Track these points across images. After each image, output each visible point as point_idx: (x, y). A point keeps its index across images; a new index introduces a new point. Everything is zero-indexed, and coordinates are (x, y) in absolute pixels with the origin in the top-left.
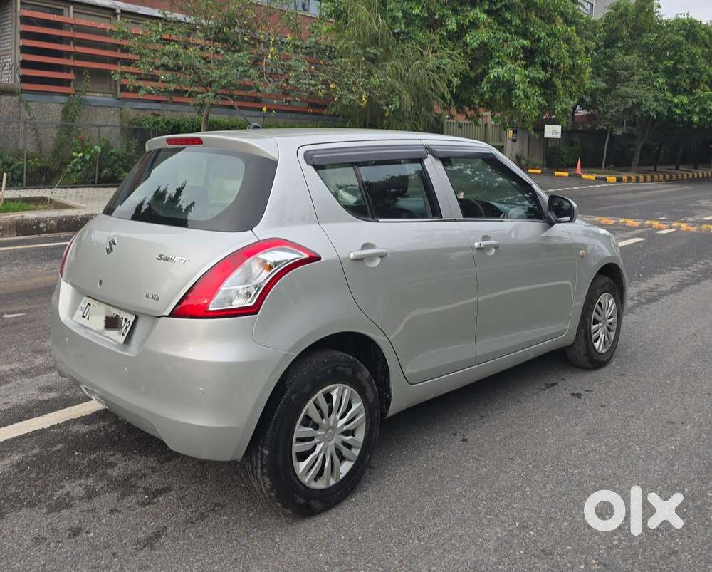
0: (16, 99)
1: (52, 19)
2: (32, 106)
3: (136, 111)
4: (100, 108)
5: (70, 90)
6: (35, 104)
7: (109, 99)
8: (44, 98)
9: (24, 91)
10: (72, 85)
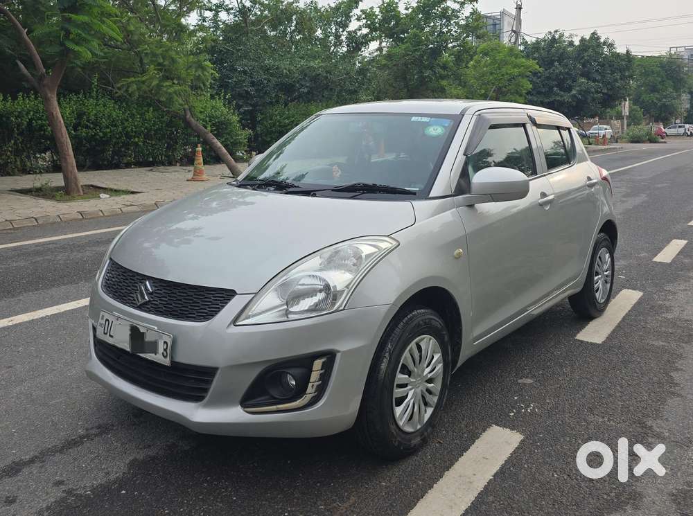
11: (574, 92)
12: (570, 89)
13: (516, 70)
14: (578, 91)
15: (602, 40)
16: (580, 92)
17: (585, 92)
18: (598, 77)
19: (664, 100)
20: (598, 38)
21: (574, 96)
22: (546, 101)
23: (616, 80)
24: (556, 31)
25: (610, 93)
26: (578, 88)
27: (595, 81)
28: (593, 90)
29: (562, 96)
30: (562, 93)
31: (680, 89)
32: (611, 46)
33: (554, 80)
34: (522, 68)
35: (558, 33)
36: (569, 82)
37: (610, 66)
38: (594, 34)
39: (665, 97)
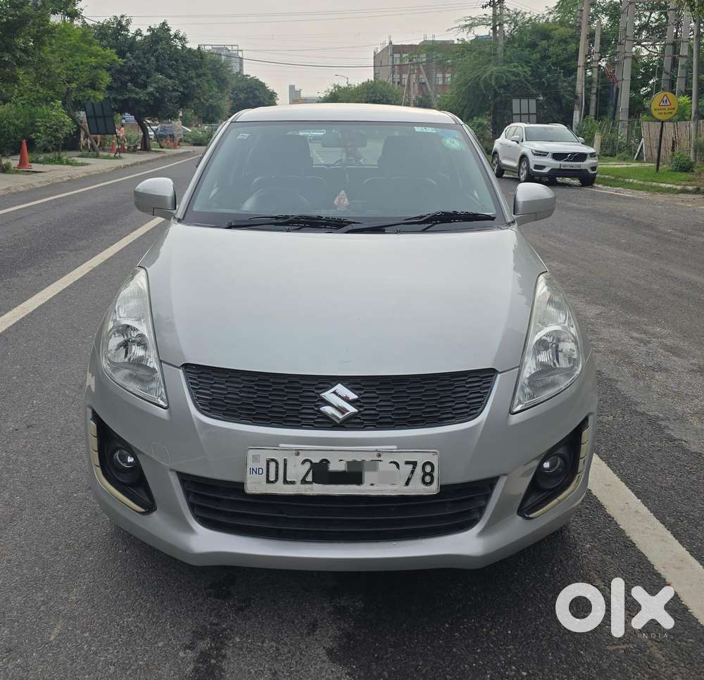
11: (150, 89)
12: (144, 86)
13: (93, 59)
14: (154, 88)
15: (172, 33)
16: (157, 89)
17: (162, 89)
18: (173, 74)
19: (211, 100)
20: (169, 30)
21: (151, 93)
22: (120, 97)
23: (191, 78)
24: (122, 17)
25: (186, 92)
26: (154, 85)
27: (171, 78)
28: (170, 88)
29: (137, 94)
30: (137, 89)
31: (224, 89)
32: (183, 39)
33: (126, 74)
34: (99, 58)
35: (125, 19)
36: (143, 77)
37: (183, 62)
38: (164, 24)
39: (211, 97)
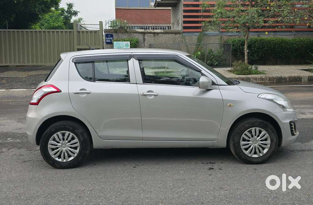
0: (181, 35)
1: (194, 4)
2: (187, 37)
3: (227, 37)
4: (212, 36)
5: (201, 30)
6: (188, 37)
7: (217, 32)
8: (191, 34)
9: (184, 32)
10: (202, 28)
